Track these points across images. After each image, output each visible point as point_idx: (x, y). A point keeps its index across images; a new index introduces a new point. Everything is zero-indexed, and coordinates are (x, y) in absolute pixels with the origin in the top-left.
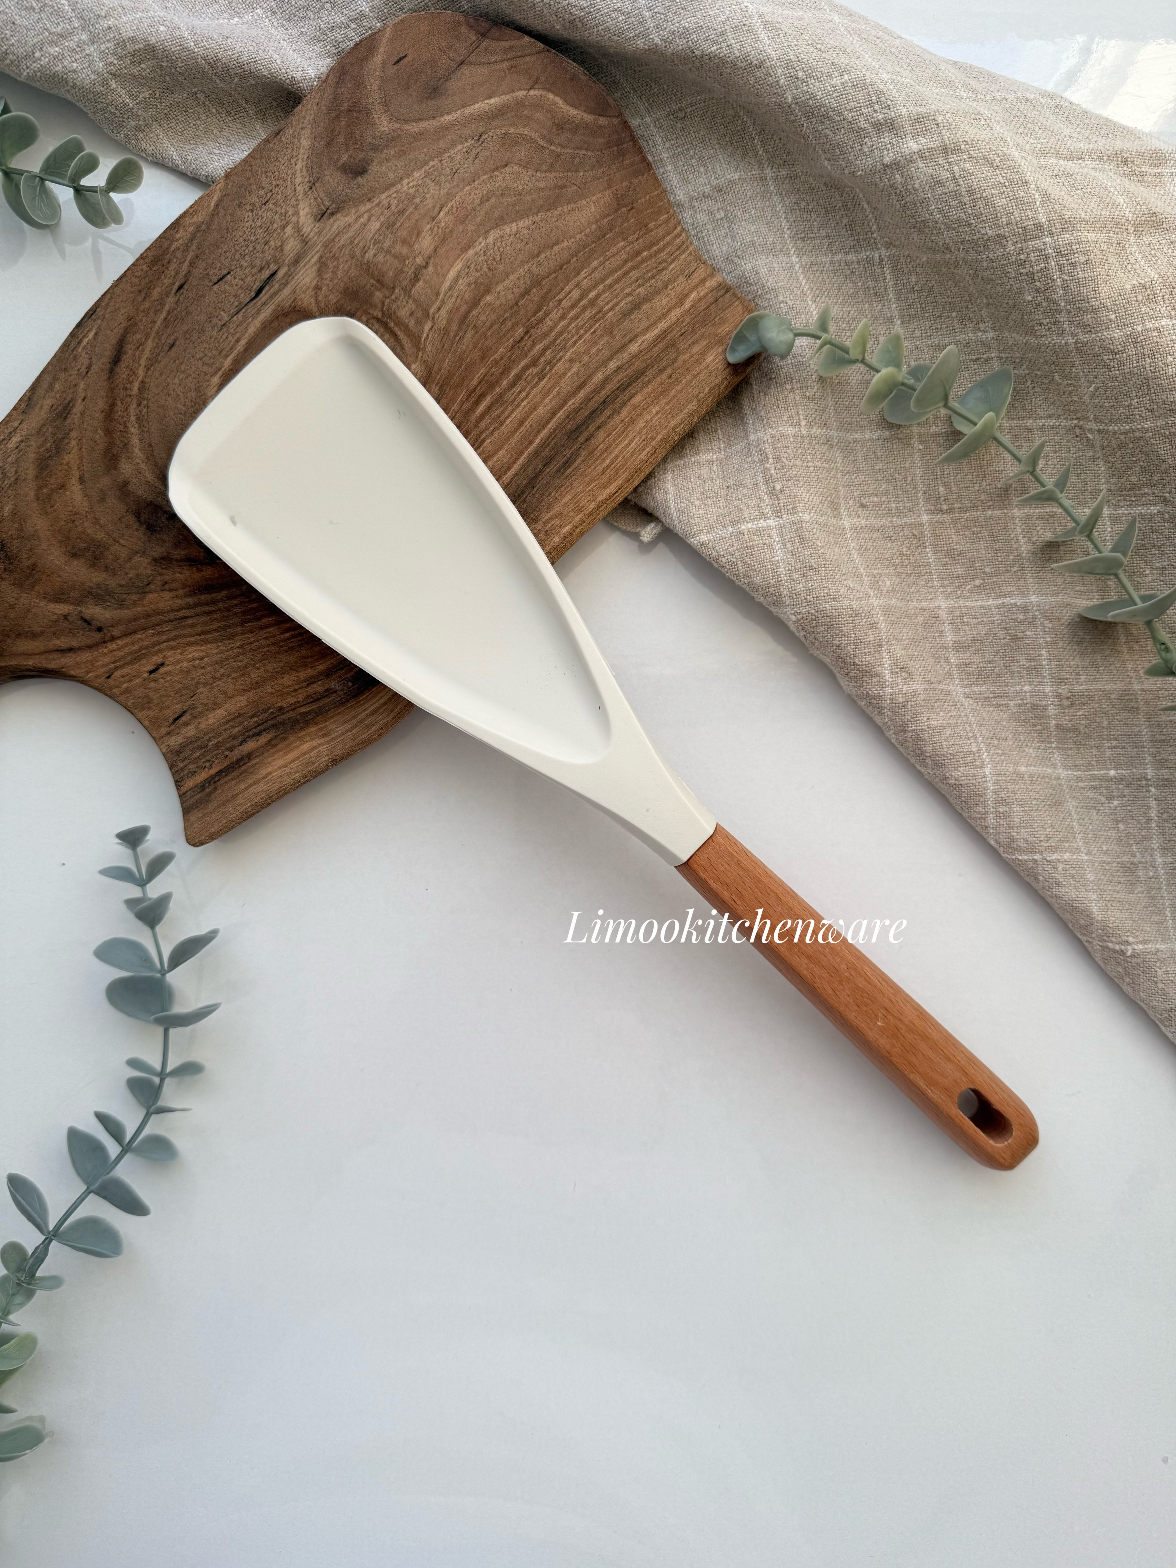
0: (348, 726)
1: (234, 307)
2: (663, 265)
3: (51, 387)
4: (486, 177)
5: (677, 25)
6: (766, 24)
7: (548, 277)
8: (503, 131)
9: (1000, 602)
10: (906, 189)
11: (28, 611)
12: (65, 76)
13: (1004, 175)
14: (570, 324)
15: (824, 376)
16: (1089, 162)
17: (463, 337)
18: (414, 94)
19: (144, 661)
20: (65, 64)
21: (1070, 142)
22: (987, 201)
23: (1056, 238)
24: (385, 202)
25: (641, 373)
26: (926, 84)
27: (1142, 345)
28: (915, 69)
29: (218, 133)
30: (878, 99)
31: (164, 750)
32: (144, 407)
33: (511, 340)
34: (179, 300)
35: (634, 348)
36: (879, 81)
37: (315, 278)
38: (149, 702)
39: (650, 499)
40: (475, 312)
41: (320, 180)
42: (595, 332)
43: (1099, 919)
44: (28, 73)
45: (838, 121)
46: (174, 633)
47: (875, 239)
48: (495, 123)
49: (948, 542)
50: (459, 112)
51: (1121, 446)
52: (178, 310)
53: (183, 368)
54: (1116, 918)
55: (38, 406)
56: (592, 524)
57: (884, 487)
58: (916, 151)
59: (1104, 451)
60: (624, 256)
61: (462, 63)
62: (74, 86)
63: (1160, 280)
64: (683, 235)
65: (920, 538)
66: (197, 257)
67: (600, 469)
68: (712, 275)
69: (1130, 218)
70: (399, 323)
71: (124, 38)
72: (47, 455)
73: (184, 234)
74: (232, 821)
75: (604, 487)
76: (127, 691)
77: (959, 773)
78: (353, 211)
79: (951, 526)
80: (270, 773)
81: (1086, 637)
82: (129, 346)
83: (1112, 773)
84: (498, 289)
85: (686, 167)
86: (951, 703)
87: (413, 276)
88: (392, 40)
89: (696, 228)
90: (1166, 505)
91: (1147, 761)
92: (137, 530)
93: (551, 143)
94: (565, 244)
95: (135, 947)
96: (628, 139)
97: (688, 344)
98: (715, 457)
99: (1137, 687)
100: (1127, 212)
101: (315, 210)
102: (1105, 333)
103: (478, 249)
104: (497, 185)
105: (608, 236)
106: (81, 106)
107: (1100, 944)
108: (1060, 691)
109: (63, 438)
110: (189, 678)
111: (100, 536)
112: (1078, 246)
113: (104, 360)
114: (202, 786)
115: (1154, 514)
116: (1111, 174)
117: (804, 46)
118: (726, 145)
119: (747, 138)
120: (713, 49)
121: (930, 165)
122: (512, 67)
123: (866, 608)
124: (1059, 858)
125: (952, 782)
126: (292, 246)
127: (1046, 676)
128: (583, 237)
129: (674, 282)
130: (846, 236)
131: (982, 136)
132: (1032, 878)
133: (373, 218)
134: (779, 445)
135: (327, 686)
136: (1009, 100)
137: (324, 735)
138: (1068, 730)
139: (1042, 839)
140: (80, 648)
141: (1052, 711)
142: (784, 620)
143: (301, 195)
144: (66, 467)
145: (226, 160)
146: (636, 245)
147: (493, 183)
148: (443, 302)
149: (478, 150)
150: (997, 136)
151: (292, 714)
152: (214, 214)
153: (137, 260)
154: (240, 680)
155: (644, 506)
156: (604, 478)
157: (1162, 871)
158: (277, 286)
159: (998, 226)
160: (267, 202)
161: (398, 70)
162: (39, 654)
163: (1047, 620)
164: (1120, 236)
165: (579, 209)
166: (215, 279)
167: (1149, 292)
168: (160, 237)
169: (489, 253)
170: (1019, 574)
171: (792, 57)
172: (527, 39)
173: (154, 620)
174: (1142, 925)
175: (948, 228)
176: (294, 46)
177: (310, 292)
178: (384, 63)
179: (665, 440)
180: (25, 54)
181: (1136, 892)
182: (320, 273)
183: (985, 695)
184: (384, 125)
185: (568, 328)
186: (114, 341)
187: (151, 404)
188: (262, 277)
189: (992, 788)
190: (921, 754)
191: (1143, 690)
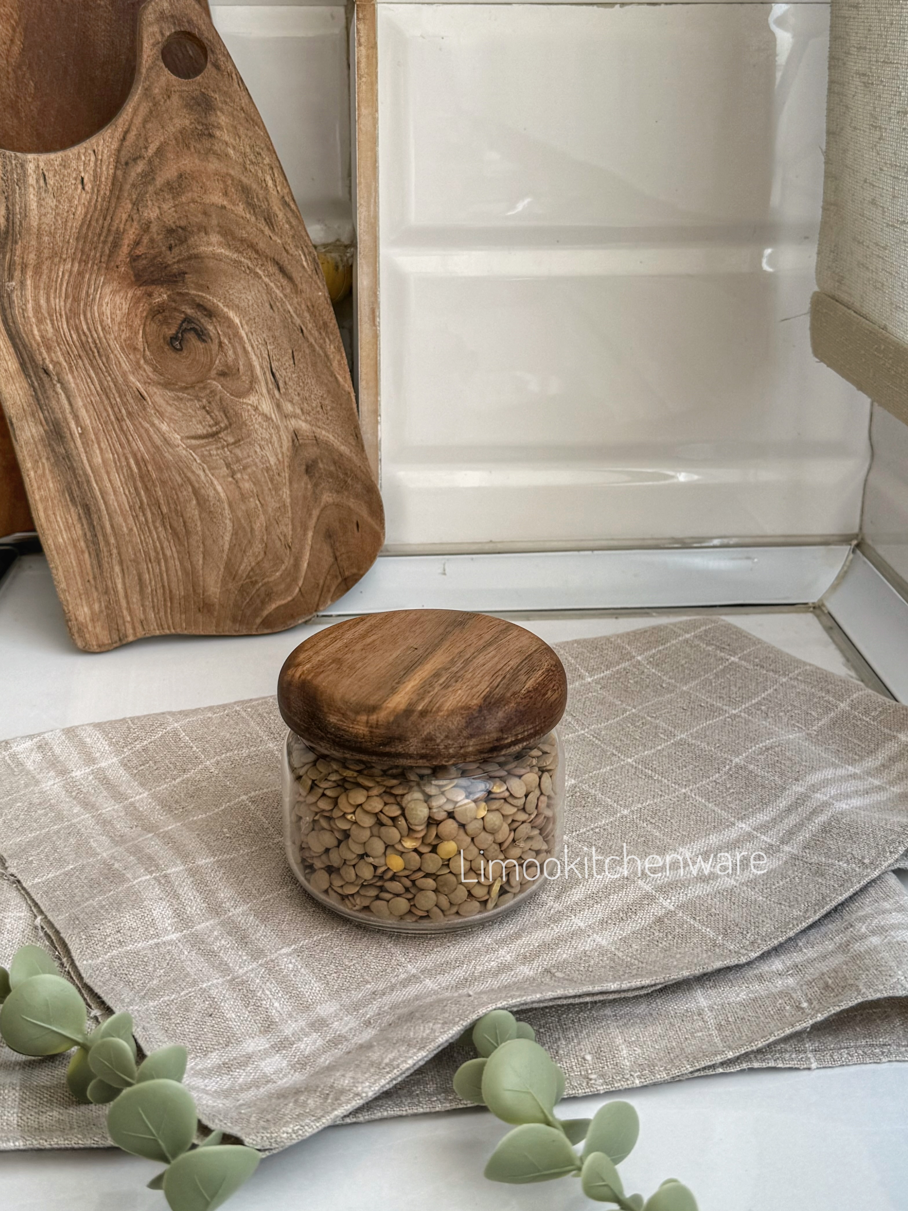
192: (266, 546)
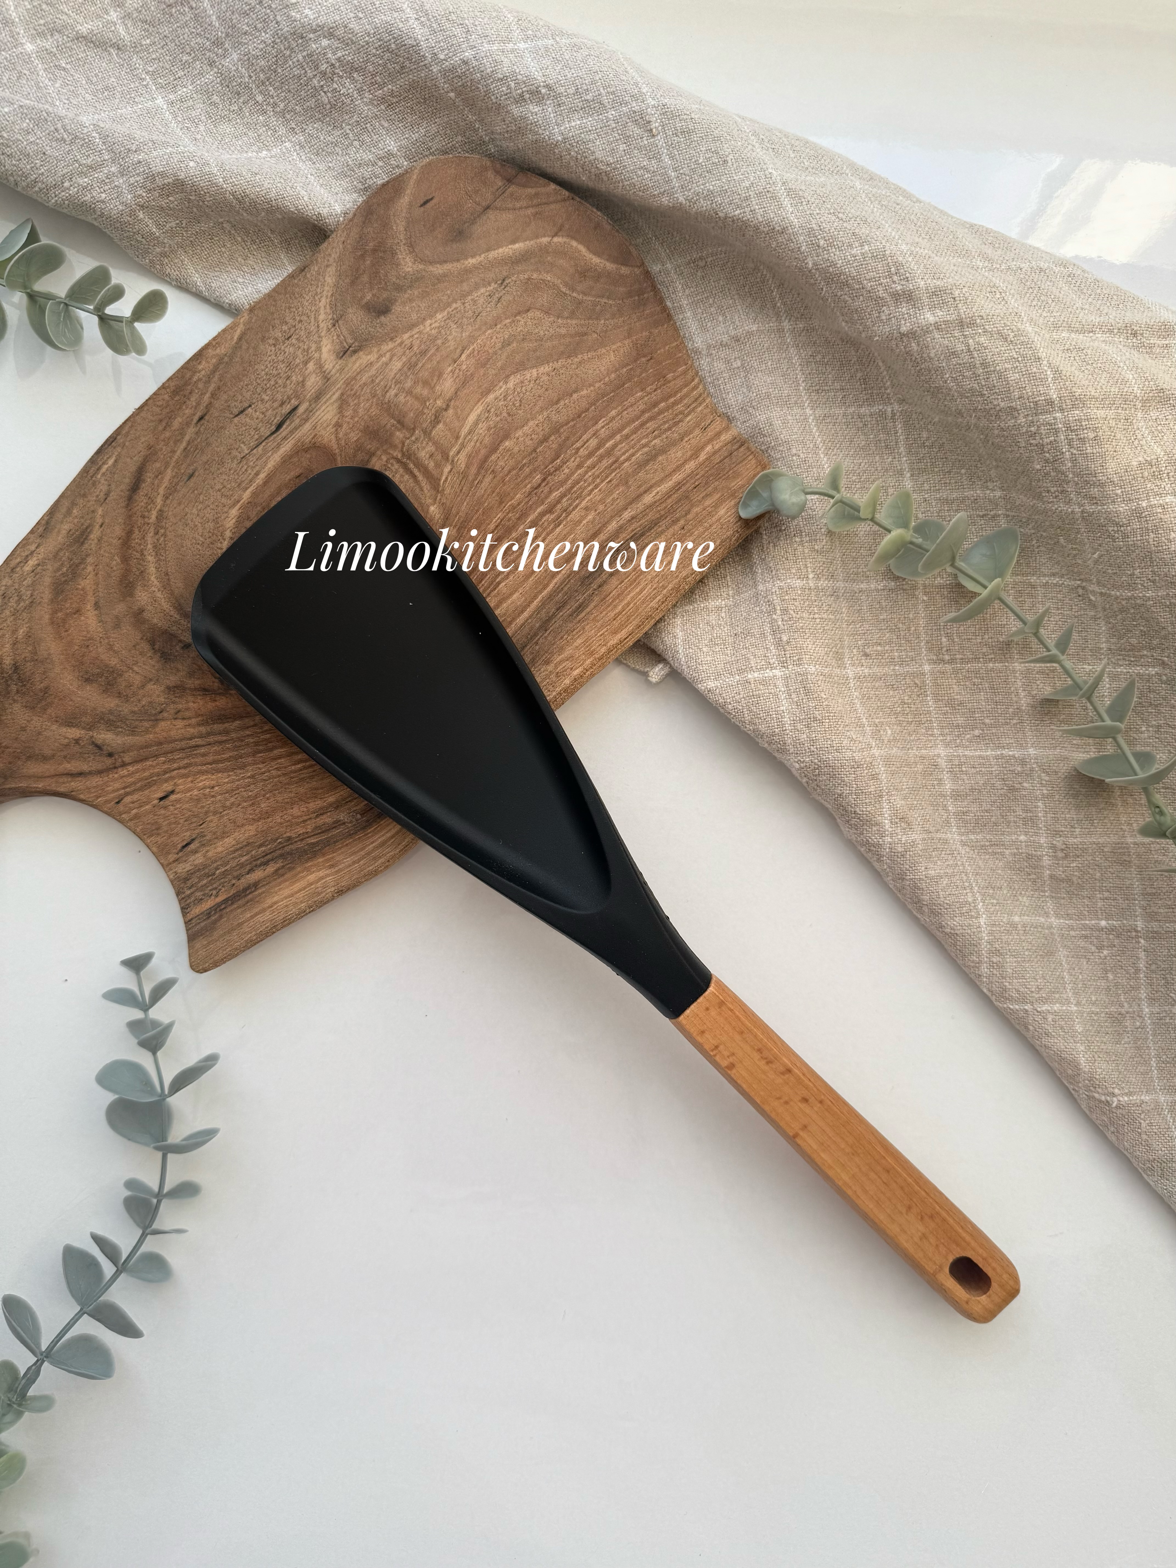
0: (355, 858)
1: (254, 440)
2: (680, 416)
3: (69, 512)
4: (508, 321)
5: (702, 187)
6: (789, 191)
7: (566, 424)
8: (526, 276)
9: (999, 753)
10: (922, 357)
11: (39, 733)
12: (93, 206)
13: (1017, 350)
14: (586, 472)
15: (833, 530)
16: (1100, 335)
17: (482, 482)
18: (439, 236)
19: (153, 788)
20: (94, 195)
21: (1082, 314)
22: (1000, 375)
23: (1066, 414)
24: (408, 342)
25: (655, 523)
26: (944, 254)
27: (1146, 521)
28: (933, 237)
29: (243, 261)
30: (896, 270)
31: (171, 877)
32: (162, 536)
33: (529, 486)
34: (199, 430)
35: (648, 499)
36: (898, 253)
37: (335, 415)
38: (157, 829)
39: (659, 642)
40: (493, 457)
41: (343, 318)
42: (610, 481)
43: (1087, 1070)
44: (56, 201)
45: (857, 289)
46: (186, 761)
47: (888, 394)
48: (519, 268)
49: (949, 692)
50: (483, 256)
51: (1122, 611)
52: (199, 440)
53: (201, 499)
54: (1103, 1069)
55: (56, 530)
56: (603, 666)
57: (887, 636)
58: (933, 323)
59: (1106, 613)
60: (642, 407)
61: (488, 207)
62: (102, 215)
63: (1166, 458)
64: (701, 387)
65: (921, 687)
66: (219, 388)
67: (612, 614)
68: (727, 429)
69: (1138, 395)
70: (419, 465)
71: (154, 172)
72: (63, 579)
73: (207, 365)
74: (236, 949)
75: (615, 632)
76: (136, 817)
77: (954, 923)
78: (376, 350)
79: (953, 676)
80: (276, 903)
81: (1081, 789)
82: (148, 474)
83: (1103, 923)
84: (517, 435)
85: (705, 315)
86: (948, 852)
87: (433, 417)
88: (419, 182)
89: (713, 375)
90: (1164, 668)
91: (1137, 913)
92: (152, 658)
93: (573, 289)
94: (584, 392)
95: (135, 1069)
96: (649, 289)
97: (701, 496)
98: (723, 603)
99: (1129, 840)
100: (1135, 389)
101: (337, 347)
102: (1111, 507)
103: (498, 393)
104: (519, 329)
105: (626, 386)
106: (108, 233)
107: (1086, 1093)
108: (1054, 842)
109: (80, 563)
110: (199, 806)
111: (114, 662)
112: (1087, 423)
113: (123, 487)
114: (208, 914)
115: (1152, 675)
116: (1121, 347)
117: (826, 215)
118: (745, 295)
119: (766, 290)
120: (736, 213)
121: (945, 336)
122: (537, 213)
123: (868, 759)
124: (1049, 1008)
125: (948, 930)
126: (313, 382)
127: (1041, 828)
128: (602, 386)
129: (690, 434)
130: (860, 390)
131: (997, 311)
132: (1023, 1027)
133: (395, 358)
134: (787, 598)
135: (336, 817)
136: (1023, 270)
137: (332, 866)
138: (1062, 881)
139: (1033, 990)
140: (90, 773)
141: (1046, 861)
142: (788, 765)
143: (324, 332)
144: (82, 592)
145: (250, 289)
146: (654, 397)
147: (515, 328)
148: (463, 446)
149: (501, 294)
150: (1011, 311)
151: (300, 845)
152: (237, 347)
153: (159, 389)
154: (250, 810)
155: (653, 647)
156: (616, 624)
157: (1149, 1021)
158: (297, 421)
159: (1010, 399)
160: (290, 337)
161: (424, 212)
162: (49, 777)
163: (1044, 773)
164: (1127, 412)
165: (600, 357)
166: (236, 411)
167: (1155, 469)
168: (183, 367)
169: (509, 398)
170: (1018, 726)
171: (814, 225)
172: (553, 186)
173: (167, 747)
174: (1128, 1076)
175: (962, 396)
176: (321, 181)
177: (330, 429)
178: (410, 204)
179: (676, 589)
180: (54, 183)
181: (1123, 1042)
182: (341, 410)
183: (982, 843)
184: (408, 265)
185: (584, 476)
186: (133, 468)
187: (168, 533)
188: (283, 411)
189: (986, 938)
190: (918, 903)
191: (1135, 843)
192: (519, 313)
